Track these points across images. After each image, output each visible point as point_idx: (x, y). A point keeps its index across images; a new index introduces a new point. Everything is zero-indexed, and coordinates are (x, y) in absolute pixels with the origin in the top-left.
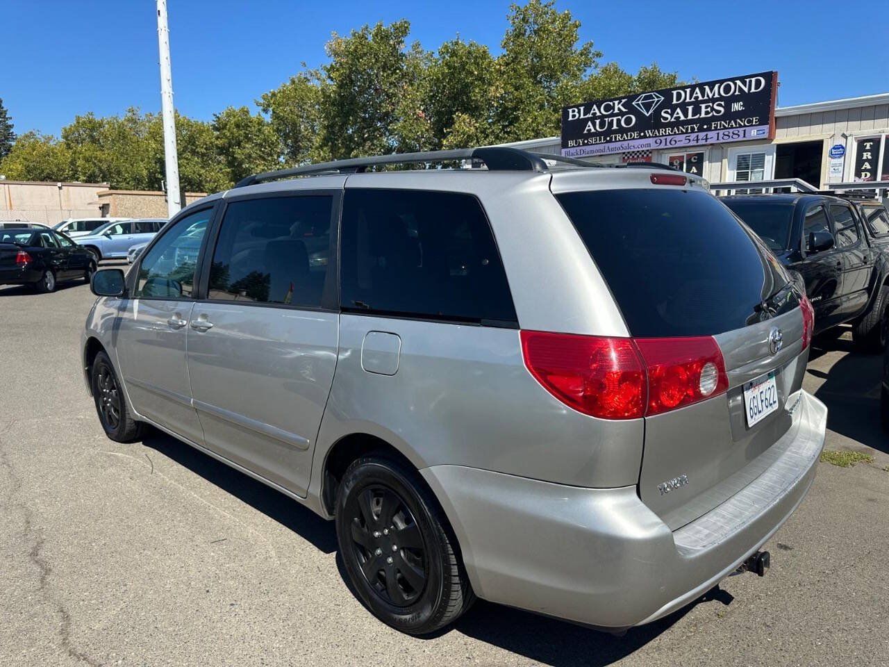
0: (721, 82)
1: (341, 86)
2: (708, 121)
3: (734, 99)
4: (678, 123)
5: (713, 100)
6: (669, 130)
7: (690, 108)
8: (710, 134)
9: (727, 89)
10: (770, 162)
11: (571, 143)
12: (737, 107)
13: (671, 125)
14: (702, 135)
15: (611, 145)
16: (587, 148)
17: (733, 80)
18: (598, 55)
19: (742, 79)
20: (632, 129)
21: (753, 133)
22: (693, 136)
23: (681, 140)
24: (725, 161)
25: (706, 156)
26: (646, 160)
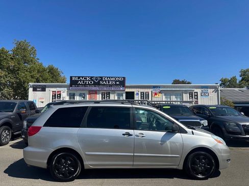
0: (114, 77)
2: (111, 85)
4: (104, 84)
5: (112, 81)
7: (107, 82)
8: (112, 88)
9: (115, 79)
10: (124, 95)
11: (73, 86)
12: (118, 83)
13: (102, 85)
14: (110, 88)
15: (86, 88)
16: (79, 88)
17: (116, 77)
19: (119, 78)
20: (92, 85)
21: (121, 89)
22: (108, 88)
23: (105, 89)
24: (115, 94)
25: (111, 93)
26: (96, 92)
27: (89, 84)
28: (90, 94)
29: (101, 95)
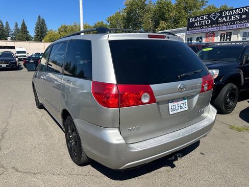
0: (239, 8)
1: (128, 14)
2: (234, 21)
3: (243, 14)
4: (224, 22)
5: (236, 14)
6: (221, 25)
7: (228, 17)
8: (234, 26)
9: (241, 11)
11: (190, 29)
12: (244, 16)
13: (222, 23)
14: (232, 26)
15: (202, 30)
16: (195, 31)
17: (243, 8)
18: (207, 2)
19: (246, 7)
20: (209, 25)
21: (248, 25)
22: (229, 26)
23: (225, 28)
24: (239, 34)
25: (233, 33)
26: (213, 34)
27: (206, 25)
28: (206, 37)
29: (219, 37)
